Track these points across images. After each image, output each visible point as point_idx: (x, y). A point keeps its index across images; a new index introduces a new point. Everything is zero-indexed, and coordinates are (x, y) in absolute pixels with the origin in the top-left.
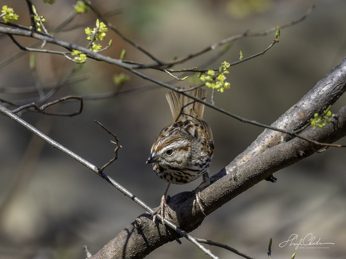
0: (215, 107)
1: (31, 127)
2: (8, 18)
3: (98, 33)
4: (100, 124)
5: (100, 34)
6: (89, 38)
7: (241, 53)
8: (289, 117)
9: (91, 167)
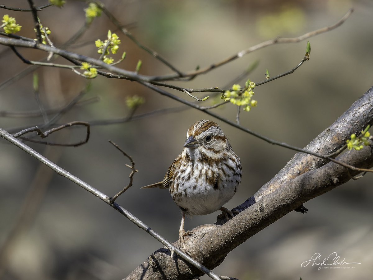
0: (241, 126)
1: (35, 152)
2: (9, 29)
3: (110, 45)
4: (114, 144)
5: (112, 46)
6: (99, 51)
7: (267, 72)
8: (322, 141)
9: (102, 196)
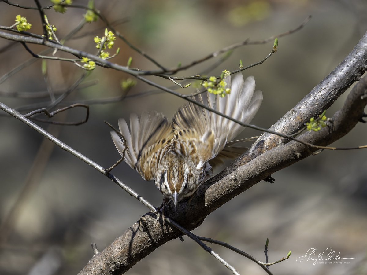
2: (21, 27)
4: (109, 124)
5: (108, 42)
6: (97, 46)
7: (241, 63)
8: (287, 120)
9: (99, 168)
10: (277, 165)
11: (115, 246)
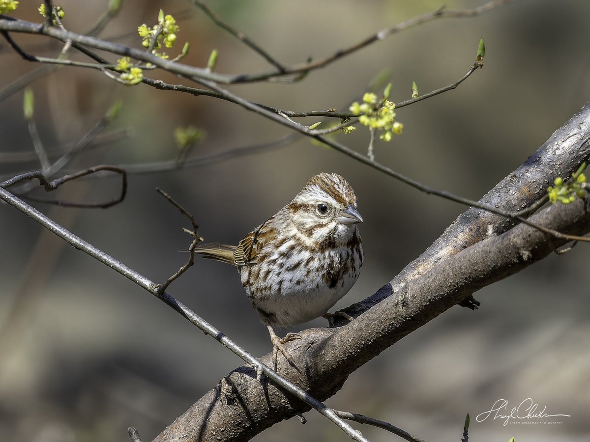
0: (376, 164)
1: (35, 212)
3: (163, 34)
4: (165, 194)
5: (165, 35)
6: (145, 43)
7: (415, 87)
8: (502, 195)
9: (145, 283)
10: (484, 275)
11: (174, 433)
